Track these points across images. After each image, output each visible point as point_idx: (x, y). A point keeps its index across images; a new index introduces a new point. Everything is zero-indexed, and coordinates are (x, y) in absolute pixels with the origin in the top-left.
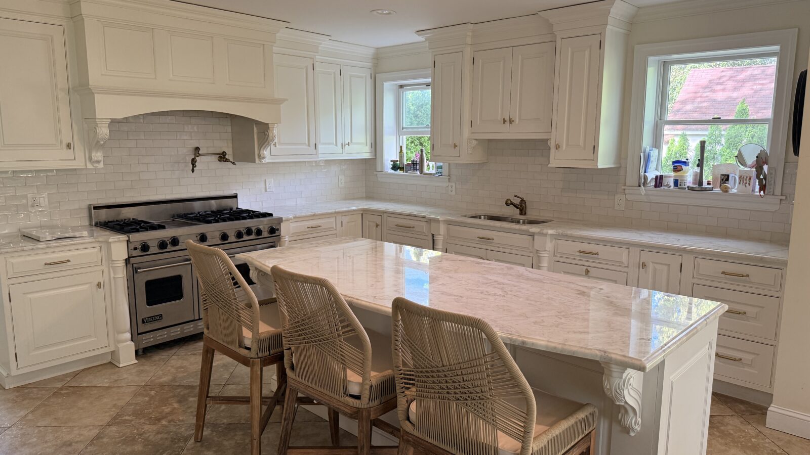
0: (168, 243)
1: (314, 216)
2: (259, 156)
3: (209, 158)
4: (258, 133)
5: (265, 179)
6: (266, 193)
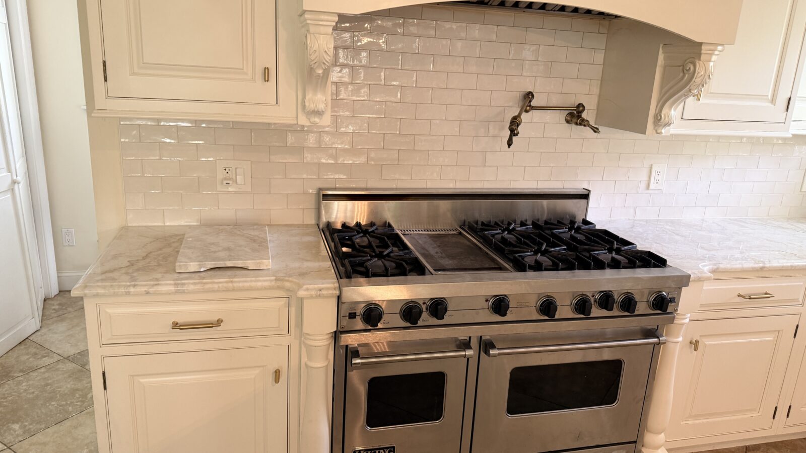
0: (424, 309)
1: (762, 272)
2: (658, 119)
3: (548, 116)
4: (665, 67)
5: (652, 165)
6: (648, 191)
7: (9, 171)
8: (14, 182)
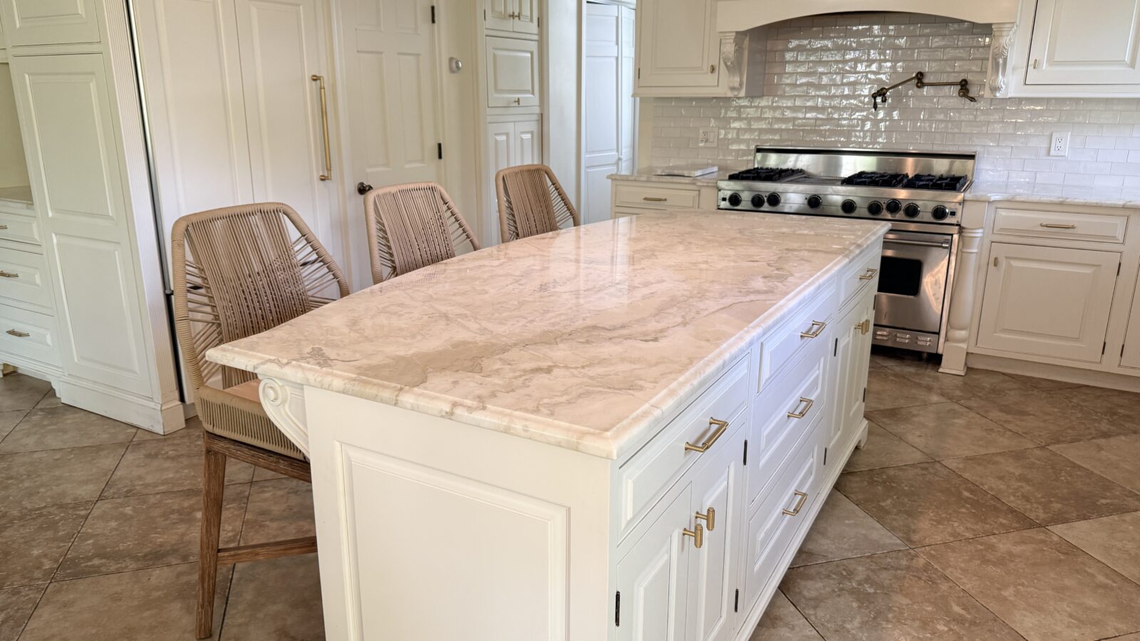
0: (765, 200)
5: (1052, 133)
6: (1049, 158)
7: (618, 151)
8: (620, 159)
